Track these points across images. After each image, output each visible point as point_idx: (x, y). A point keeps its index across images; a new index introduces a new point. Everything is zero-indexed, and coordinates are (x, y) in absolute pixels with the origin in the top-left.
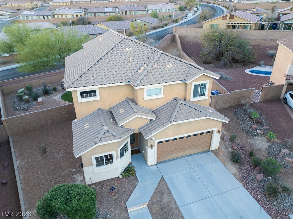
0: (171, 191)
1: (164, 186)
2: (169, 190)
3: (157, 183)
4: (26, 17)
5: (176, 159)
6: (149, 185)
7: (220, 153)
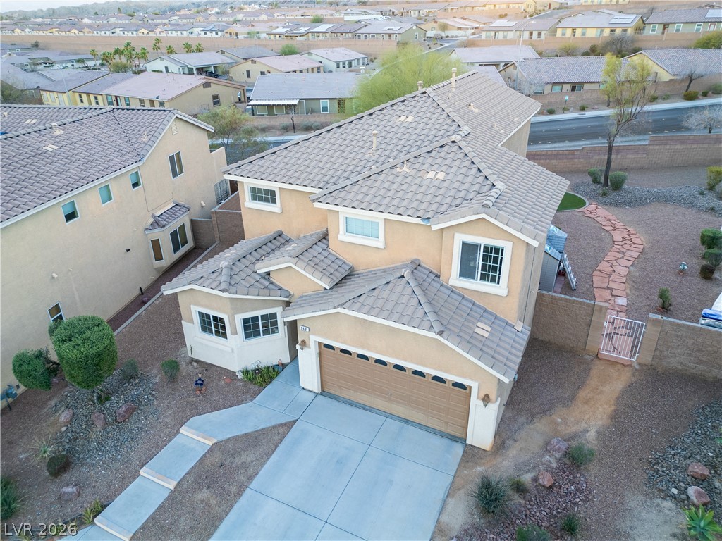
0: (275, 453)
1: (276, 438)
2: (275, 449)
3: (273, 423)
4: (493, 33)
5: (367, 410)
6: (257, 418)
7: (484, 464)
